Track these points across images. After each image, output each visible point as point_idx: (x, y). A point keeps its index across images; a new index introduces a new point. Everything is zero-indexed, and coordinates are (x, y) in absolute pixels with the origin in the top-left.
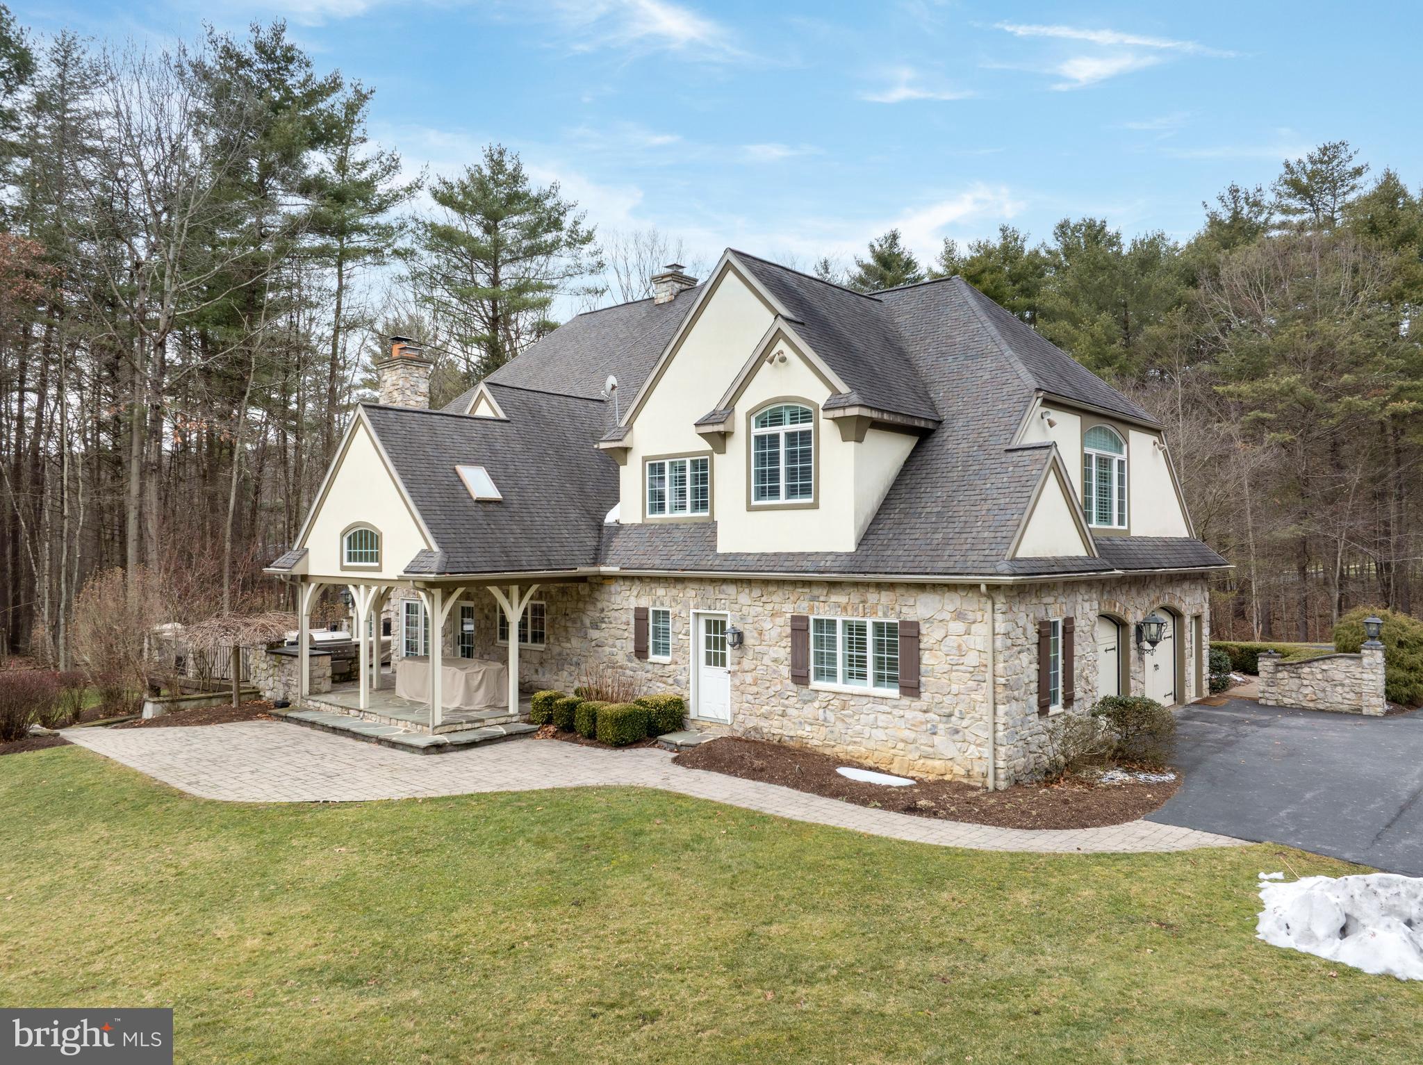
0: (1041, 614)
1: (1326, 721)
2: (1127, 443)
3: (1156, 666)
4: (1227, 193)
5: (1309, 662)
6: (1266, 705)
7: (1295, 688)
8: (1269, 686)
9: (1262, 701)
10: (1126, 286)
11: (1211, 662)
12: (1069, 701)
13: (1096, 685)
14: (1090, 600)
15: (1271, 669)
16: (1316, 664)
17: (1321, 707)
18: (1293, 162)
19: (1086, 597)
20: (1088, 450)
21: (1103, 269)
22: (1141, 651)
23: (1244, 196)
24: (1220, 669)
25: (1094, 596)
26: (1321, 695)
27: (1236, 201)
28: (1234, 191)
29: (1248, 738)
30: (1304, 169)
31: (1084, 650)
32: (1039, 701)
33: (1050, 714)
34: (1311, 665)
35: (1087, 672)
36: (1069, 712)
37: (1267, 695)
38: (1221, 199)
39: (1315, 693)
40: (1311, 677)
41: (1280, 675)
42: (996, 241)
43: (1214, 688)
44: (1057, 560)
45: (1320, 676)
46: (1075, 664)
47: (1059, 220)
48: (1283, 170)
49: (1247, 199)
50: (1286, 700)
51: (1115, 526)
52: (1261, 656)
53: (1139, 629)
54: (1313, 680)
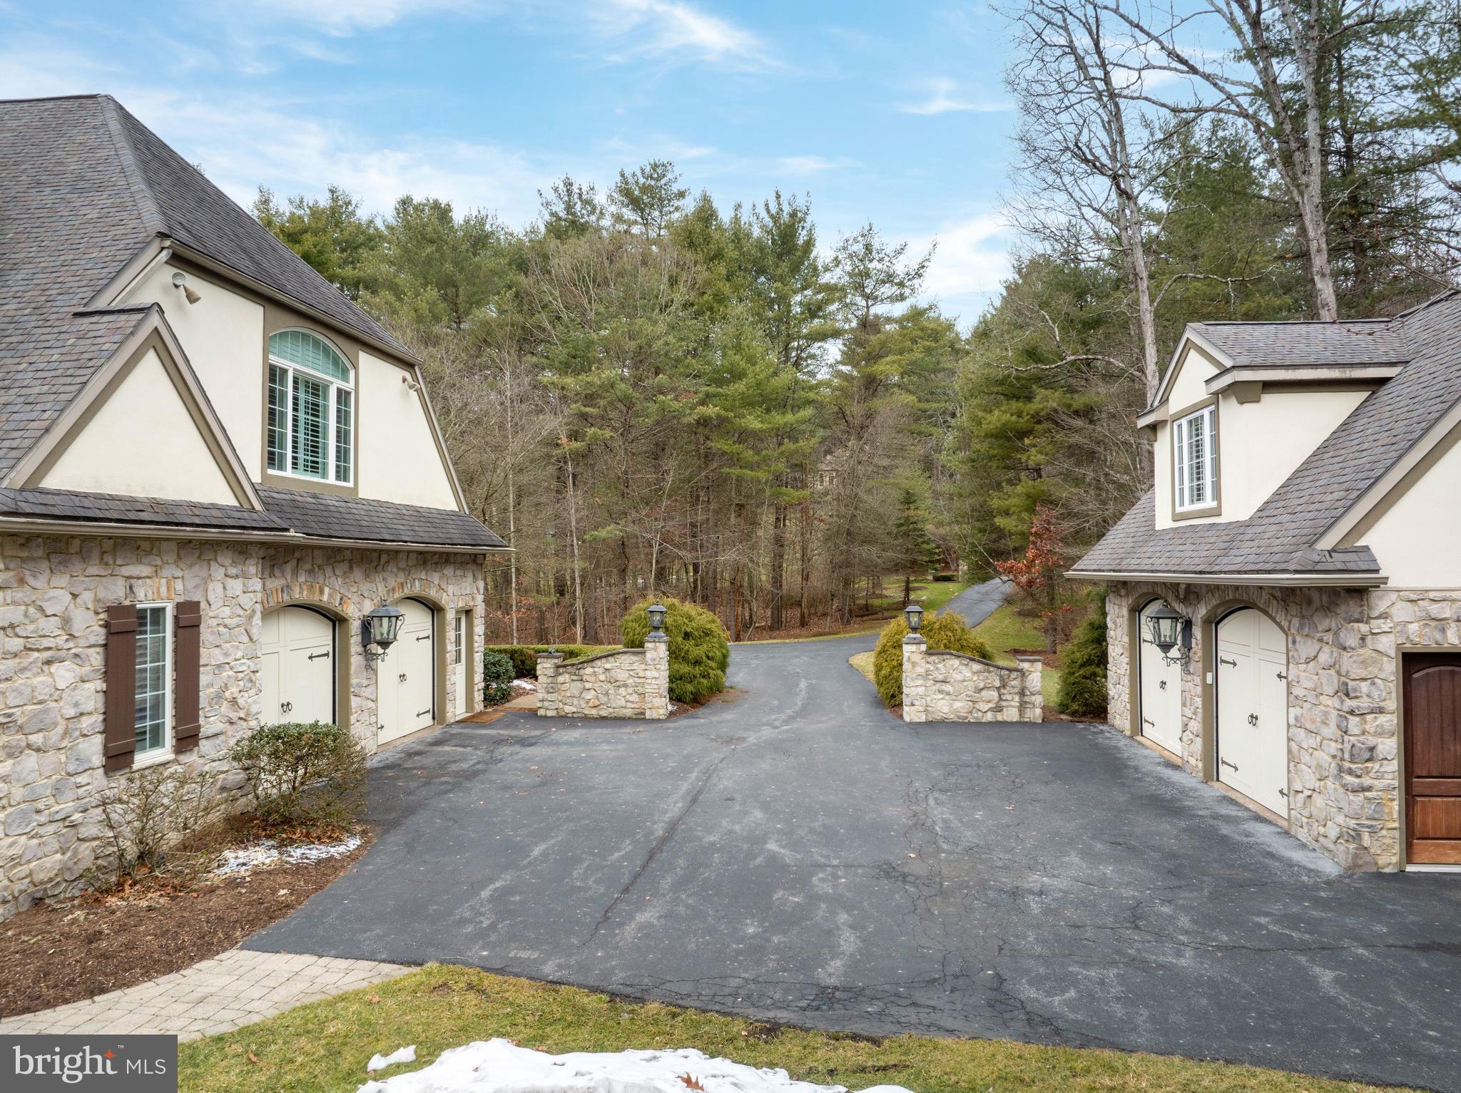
0: (115, 592)
1: (605, 731)
2: (356, 367)
3: (402, 676)
4: (561, 186)
5: (592, 660)
6: (546, 717)
7: (577, 693)
8: (548, 692)
9: (541, 712)
10: (456, 264)
11: (485, 666)
12: (187, 739)
13: (254, 710)
14: (245, 576)
15: (551, 672)
16: (598, 663)
17: (604, 713)
18: (628, 174)
19: (232, 571)
20: (274, 360)
21: (432, 242)
22: (370, 657)
23: (578, 191)
24: (497, 677)
25: (252, 570)
26: (603, 699)
27: (569, 192)
28: (568, 184)
29: (500, 765)
30: (637, 182)
31: (226, 655)
32: (106, 747)
33: (135, 766)
34: (594, 664)
35: (234, 690)
36: (190, 758)
37: (546, 704)
38: (556, 190)
39: (597, 698)
40: (593, 679)
41: (561, 679)
42: (324, 201)
43: (489, 700)
44: (155, 504)
45: (602, 677)
46: (204, 679)
47: (401, 195)
48: (619, 179)
49: (580, 195)
50: (568, 709)
51: (331, 479)
52: (540, 657)
53: (366, 626)
54: (595, 682)
